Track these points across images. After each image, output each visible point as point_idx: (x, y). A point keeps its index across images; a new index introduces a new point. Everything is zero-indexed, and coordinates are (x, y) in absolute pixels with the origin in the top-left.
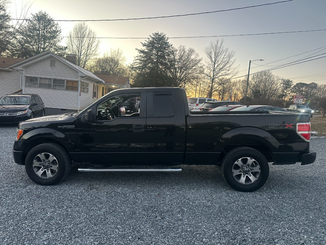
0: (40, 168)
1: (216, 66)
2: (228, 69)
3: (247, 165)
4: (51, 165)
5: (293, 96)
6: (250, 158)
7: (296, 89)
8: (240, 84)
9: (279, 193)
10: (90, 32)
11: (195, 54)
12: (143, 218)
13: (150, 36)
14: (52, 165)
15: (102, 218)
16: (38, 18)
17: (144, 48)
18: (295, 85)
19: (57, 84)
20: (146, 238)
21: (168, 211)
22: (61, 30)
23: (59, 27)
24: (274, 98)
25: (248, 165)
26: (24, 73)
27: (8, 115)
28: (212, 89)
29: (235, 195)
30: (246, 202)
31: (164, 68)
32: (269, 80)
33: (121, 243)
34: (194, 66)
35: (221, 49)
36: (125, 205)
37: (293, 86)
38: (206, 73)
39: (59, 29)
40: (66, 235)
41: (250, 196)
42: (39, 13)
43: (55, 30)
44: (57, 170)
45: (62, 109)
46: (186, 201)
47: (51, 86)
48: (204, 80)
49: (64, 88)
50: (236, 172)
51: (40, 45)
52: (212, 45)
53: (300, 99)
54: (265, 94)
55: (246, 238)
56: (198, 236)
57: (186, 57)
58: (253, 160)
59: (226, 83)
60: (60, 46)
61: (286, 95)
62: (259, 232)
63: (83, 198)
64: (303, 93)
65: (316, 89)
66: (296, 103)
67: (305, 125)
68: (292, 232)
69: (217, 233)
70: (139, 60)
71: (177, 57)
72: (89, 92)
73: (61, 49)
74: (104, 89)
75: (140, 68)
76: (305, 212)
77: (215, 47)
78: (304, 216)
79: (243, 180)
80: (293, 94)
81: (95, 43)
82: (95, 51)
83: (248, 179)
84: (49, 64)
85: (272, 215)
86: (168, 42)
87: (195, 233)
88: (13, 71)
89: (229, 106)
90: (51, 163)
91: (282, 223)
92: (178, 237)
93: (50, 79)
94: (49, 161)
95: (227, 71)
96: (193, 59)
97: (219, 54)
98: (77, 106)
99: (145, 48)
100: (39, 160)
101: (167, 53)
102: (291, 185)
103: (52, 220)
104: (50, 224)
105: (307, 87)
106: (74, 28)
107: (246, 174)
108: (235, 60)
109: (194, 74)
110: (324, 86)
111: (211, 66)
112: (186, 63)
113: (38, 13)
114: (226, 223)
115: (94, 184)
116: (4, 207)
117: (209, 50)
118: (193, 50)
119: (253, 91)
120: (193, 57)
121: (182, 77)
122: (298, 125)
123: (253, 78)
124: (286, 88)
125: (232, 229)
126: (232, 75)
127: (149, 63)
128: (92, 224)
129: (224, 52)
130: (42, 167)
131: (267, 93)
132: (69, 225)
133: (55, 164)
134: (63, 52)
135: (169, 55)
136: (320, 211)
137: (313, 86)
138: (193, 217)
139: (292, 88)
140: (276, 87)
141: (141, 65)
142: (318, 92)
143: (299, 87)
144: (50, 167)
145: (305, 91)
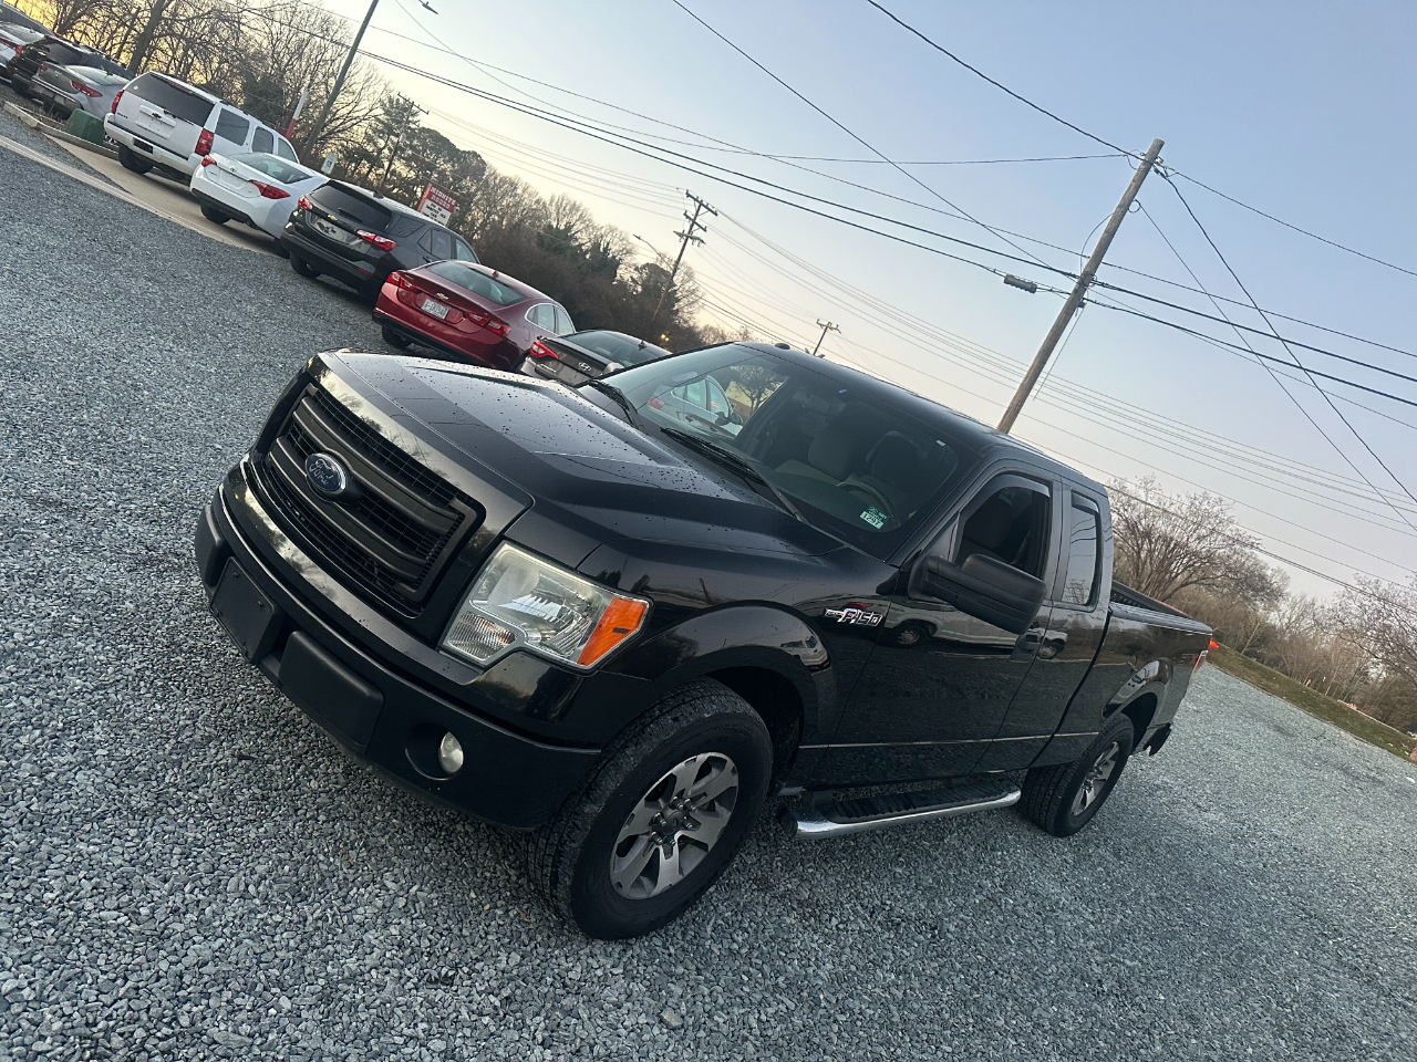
4: (695, 814)
14: (699, 819)
53: (444, 212)
90: (702, 807)
130: (650, 834)
137: (474, 166)
143: (425, 146)
144: (686, 829)
145: (442, 173)
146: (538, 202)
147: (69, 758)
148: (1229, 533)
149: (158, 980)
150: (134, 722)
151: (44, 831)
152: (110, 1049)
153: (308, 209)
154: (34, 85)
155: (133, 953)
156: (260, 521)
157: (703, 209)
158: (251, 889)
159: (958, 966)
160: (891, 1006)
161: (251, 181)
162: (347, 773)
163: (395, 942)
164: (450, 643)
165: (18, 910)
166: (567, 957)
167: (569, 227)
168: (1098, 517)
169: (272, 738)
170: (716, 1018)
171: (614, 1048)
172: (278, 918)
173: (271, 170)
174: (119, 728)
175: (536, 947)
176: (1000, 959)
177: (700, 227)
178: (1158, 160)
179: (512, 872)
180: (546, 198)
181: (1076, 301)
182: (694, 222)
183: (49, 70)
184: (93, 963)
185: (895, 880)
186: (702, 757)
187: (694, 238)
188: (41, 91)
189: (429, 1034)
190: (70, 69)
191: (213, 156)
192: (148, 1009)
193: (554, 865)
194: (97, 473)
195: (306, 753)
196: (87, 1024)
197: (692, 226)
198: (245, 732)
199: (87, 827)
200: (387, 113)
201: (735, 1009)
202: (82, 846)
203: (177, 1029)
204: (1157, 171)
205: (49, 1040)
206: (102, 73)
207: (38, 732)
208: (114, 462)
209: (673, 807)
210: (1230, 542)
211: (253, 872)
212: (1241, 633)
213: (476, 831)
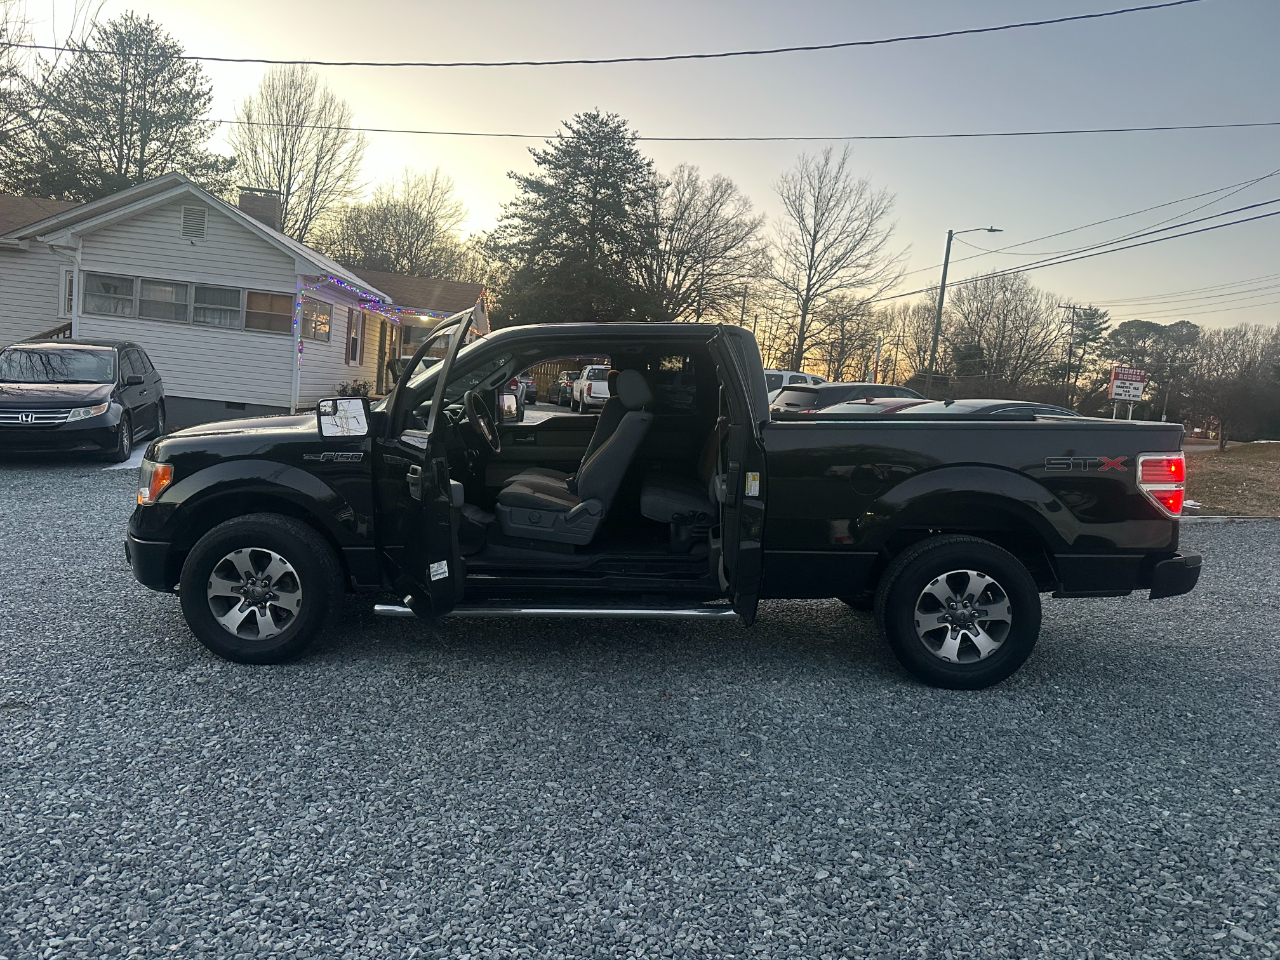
0: (235, 601)
1: (819, 248)
2: (866, 262)
3: (965, 596)
4: (275, 590)
5: (1106, 373)
6: (975, 573)
7: (1118, 344)
8: (907, 322)
9: (1071, 693)
10: (328, 101)
11: (738, 200)
12: (625, 760)
13: (566, 124)
14: (277, 593)
15: (488, 762)
16: (121, 40)
17: (541, 172)
18: (1117, 328)
19: (212, 306)
20: (650, 816)
21: (704, 742)
22: (210, 90)
23: (203, 81)
24: (1035, 378)
25: (971, 597)
26: (79, 257)
27: (32, 419)
28: (802, 338)
29: (924, 697)
30: (964, 719)
31: (616, 253)
32: (1019, 308)
33: (572, 829)
34: (730, 247)
35: (840, 185)
36: (553, 724)
37: (1110, 331)
38: (781, 273)
39: (205, 88)
40: (382, 806)
41: (977, 701)
42: (123, 21)
43: (189, 89)
44: (295, 611)
45: (230, 405)
46: (761, 712)
47: (185, 313)
48: (771, 303)
49: (237, 323)
50: (927, 622)
51: (125, 147)
52: (805, 165)
53: (1136, 385)
54: (1002, 364)
55: (975, 818)
56: (818, 810)
57: (703, 211)
58: (989, 579)
59: (853, 315)
60: (207, 153)
61: (1079, 367)
62: (1014, 802)
63: (402, 703)
64: (1147, 360)
65: (1194, 345)
66: (1117, 397)
67: (1165, 463)
68: (1122, 800)
69: (881, 804)
70: (523, 217)
71: (667, 211)
72: (332, 338)
73: (213, 166)
74: (389, 329)
75: (522, 251)
76: (1163, 748)
77: (817, 177)
78: (1158, 757)
79: (951, 647)
80: (1108, 364)
81: (345, 145)
82: (346, 178)
83: (967, 647)
84: (178, 228)
85: (1054, 754)
86: (637, 151)
87: (807, 804)
88: (32, 250)
89: (877, 400)
90: (274, 585)
91: (1088, 776)
92: (753, 813)
93: (182, 286)
94: (269, 578)
95: (863, 270)
96: (728, 221)
97: (832, 204)
98: (286, 392)
99: (545, 172)
100: (229, 571)
101: (632, 192)
102: (1111, 671)
103: (317, 767)
104: (316, 779)
105: (1161, 336)
106: (262, 83)
107: (962, 628)
108: (891, 229)
109: (729, 277)
110: (1225, 334)
111: (799, 247)
112: (700, 236)
113: (119, 20)
114: (905, 777)
115: (425, 660)
116: (134, 728)
117: (792, 186)
118: (729, 185)
119: (956, 349)
120: (728, 211)
121: (683, 290)
122: (1144, 464)
123: (959, 300)
124: (1084, 339)
125: (928, 793)
126: (879, 285)
127: (560, 230)
128: (459, 779)
129: (853, 198)
130: (243, 600)
131: (1011, 358)
132: (381, 781)
133: (290, 588)
134: (218, 178)
135: (636, 202)
136: (1212, 744)
137: (1185, 334)
138: (793, 759)
139: (1105, 339)
140: (1042, 335)
141: (528, 238)
142: (1202, 358)
143: (1130, 337)
144: (272, 600)
209: (253, 584)
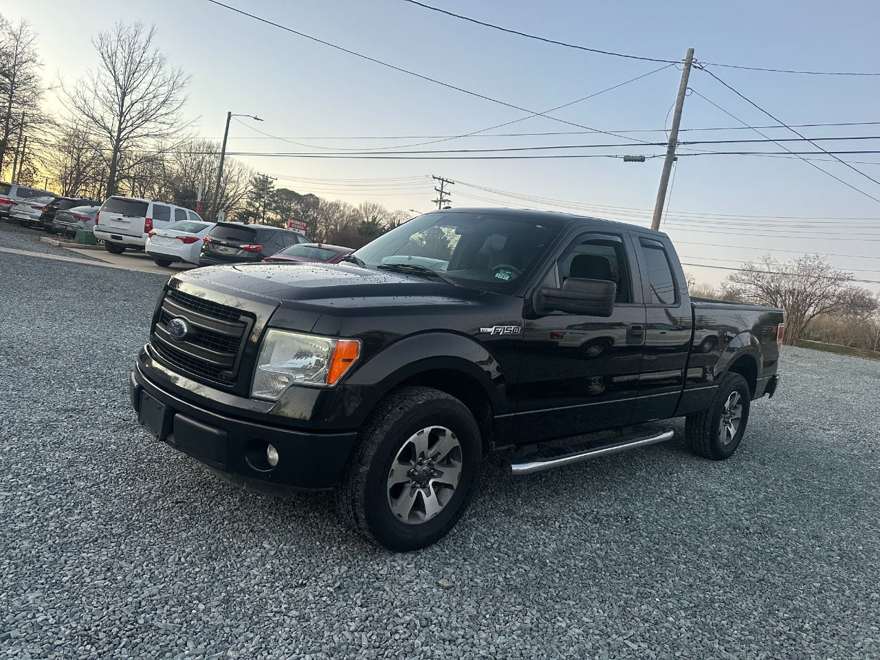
1: (128, 100)
6: (737, 393)
7: (276, 202)
14: (441, 469)
18: (275, 192)
44: (456, 484)
53: (301, 232)
64: (292, 214)
77: (128, 43)
79: (724, 436)
90: (441, 462)
94: (437, 455)
105: (299, 201)
124: (259, 197)
129: (155, 68)
130: (411, 483)
137: (311, 202)
143: (282, 199)
144: (435, 477)
145: (296, 211)
146: (354, 211)
147: (76, 517)
148: (830, 275)
149: (126, 606)
150: (115, 497)
151: (62, 551)
152: (98, 639)
153: (210, 242)
154: (54, 225)
155: (113, 597)
156: (162, 372)
157: (445, 183)
158: (183, 560)
159: (645, 534)
160: (597, 560)
161: (177, 237)
162: (242, 500)
163: (269, 571)
164: (256, 394)
165: (47, 586)
166: (378, 564)
167: (374, 219)
168: (664, 249)
169: (197, 492)
170: (475, 580)
171: (406, 601)
172: (197, 570)
173: (186, 229)
174: (106, 501)
175: (358, 562)
176: (674, 526)
177: (446, 193)
178: (694, 60)
179: (342, 529)
180: (357, 206)
181: (671, 158)
182: (442, 192)
183: (60, 214)
184: (89, 604)
185: (600, 499)
186: (428, 430)
187: (444, 201)
188: (59, 227)
189: (288, 609)
190: (71, 210)
191: (154, 230)
192: (120, 619)
193: (354, 509)
194: (95, 392)
195: (218, 495)
196: (86, 630)
197: (441, 195)
198: (180, 492)
199: (87, 546)
200: (255, 187)
201: (489, 575)
202: (84, 555)
203: (137, 626)
204: (695, 67)
205: (63, 639)
206: (88, 207)
207: (59, 509)
208: (105, 386)
209: (421, 464)
210: (833, 280)
211: (184, 552)
212: (868, 340)
213: (321, 514)
